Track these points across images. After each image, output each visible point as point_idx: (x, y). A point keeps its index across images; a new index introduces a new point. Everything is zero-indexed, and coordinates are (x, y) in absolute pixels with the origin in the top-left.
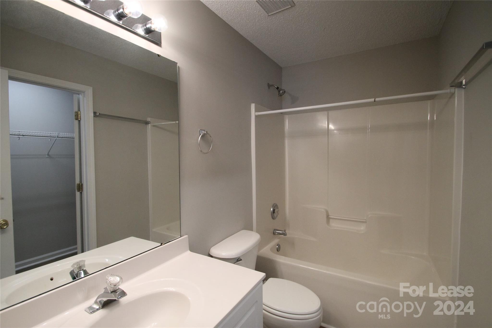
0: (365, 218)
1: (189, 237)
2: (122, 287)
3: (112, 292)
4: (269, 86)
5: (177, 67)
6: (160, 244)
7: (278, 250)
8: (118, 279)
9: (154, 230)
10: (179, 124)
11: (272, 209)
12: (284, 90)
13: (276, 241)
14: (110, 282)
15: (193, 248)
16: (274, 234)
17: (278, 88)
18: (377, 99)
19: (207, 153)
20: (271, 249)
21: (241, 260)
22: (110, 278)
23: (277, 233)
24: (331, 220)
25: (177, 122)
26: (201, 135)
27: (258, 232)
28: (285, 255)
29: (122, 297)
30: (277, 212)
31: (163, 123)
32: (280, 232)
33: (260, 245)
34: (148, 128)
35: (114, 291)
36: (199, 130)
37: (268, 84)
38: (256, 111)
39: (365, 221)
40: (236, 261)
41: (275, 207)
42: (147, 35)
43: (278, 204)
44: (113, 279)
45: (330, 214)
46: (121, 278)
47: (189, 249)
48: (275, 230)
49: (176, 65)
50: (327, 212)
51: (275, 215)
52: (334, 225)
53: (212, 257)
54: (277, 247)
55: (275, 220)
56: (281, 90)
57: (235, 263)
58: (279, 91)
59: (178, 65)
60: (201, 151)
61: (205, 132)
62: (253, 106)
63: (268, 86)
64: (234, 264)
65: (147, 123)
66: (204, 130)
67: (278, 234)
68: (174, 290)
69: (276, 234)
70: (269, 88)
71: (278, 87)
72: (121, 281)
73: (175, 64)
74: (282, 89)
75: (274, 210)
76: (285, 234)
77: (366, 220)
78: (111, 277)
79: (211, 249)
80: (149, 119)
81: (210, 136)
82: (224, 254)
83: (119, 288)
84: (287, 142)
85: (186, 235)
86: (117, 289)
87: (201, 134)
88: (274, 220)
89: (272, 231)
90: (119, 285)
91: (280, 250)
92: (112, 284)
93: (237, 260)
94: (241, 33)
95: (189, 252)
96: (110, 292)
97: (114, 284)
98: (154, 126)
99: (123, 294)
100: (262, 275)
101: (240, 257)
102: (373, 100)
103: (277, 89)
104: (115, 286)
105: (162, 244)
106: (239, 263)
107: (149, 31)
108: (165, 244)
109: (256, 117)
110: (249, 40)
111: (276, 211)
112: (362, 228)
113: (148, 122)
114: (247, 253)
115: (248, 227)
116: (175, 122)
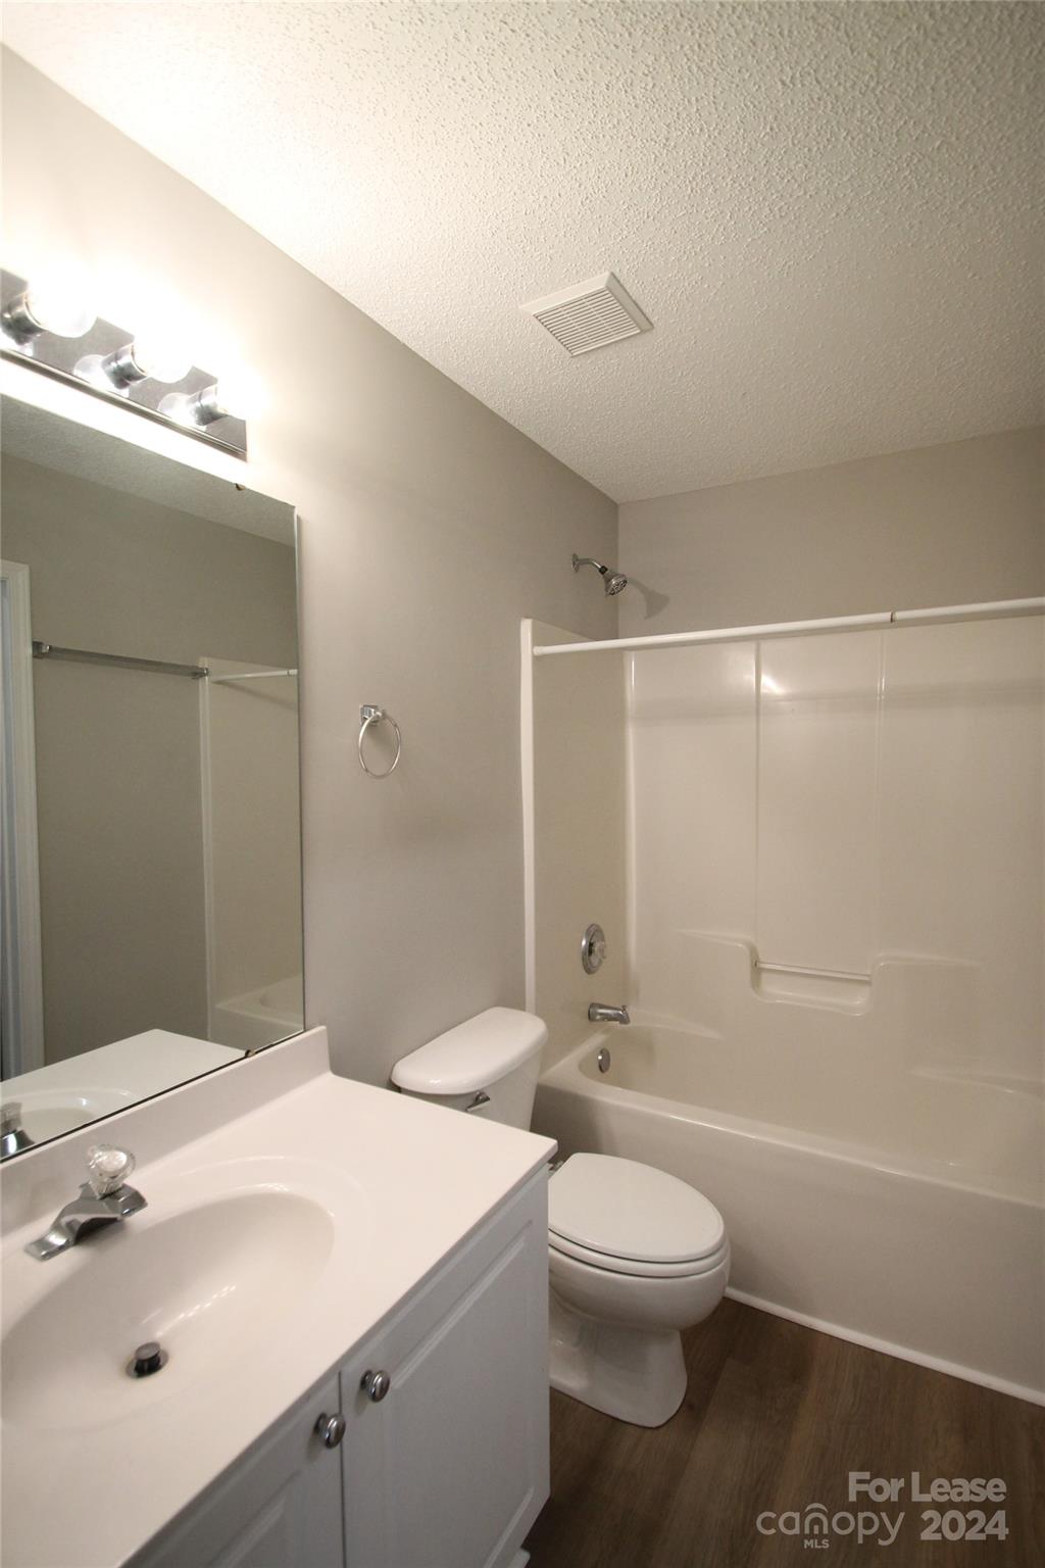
0: (868, 973)
1: (329, 1030)
2: (134, 1181)
3: (105, 1197)
4: (578, 563)
5: (295, 519)
6: (242, 1053)
7: (603, 1067)
8: (123, 1158)
9: (219, 1006)
10: (298, 679)
11: (584, 943)
12: (623, 575)
13: (597, 1040)
14: (98, 1166)
15: (341, 1066)
16: (591, 1017)
17: (603, 570)
18: (899, 615)
19: (383, 776)
20: (582, 1066)
21: (487, 1099)
22: (97, 1155)
23: (601, 1014)
24: (764, 975)
25: (294, 672)
26: (367, 722)
27: (539, 1013)
28: (623, 1082)
29: (133, 1210)
30: (602, 951)
31: (249, 675)
32: (609, 1011)
33: (546, 1052)
34: (200, 687)
35: (111, 1195)
36: (361, 706)
37: (574, 556)
38: (537, 641)
39: (867, 979)
40: (470, 1103)
41: (594, 934)
42: (204, 428)
43: (602, 926)
44: (109, 1157)
45: (762, 958)
46: (131, 1157)
47: (329, 1068)
48: (592, 1005)
49: (292, 514)
50: (753, 952)
51: (594, 959)
52: (776, 990)
53: (399, 1089)
54: (600, 1057)
55: (595, 975)
56: (615, 575)
57: (469, 1110)
58: (608, 581)
59: (296, 512)
60: (367, 770)
61: (378, 713)
62: (526, 627)
63: (574, 564)
64: (466, 1111)
65: (198, 674)
66: (375, 707)
67: (603, 1019)
68: (286, 1190)
69: (598, 1017)
70: (577, 570)
71: (603, 567)
72: (131, 1165)
73: (287, 509)
74: (620, 572)
75: (591, 945)
76: (624, 1020)
77: (868, 976)
78: (101, 1153)
79: (397, 1065)
80: (204, 662)
81: (396, 726)
82: (436, 1082)
83: (124, 1186)
84: (631, 734)
85: (321, 1024)
86: (120, 1189)
87: (366, 719)
88: (590, 976)
89: (586, 1009)
90: (124, 1177)
91: (607, 1069)
92: (106, 1172)
93: (473, 1101)
94: (490, 405)
95: (330, 1075)
96: (99, 1197)
97: (110, 1173)
98: (219, 683)
99: (137, 1201)
100: (547, 1144)
101: (485, 1091)
102: (886, 616)
103: (603, 573)
104: (114, 1177)
105: (250, 1054)
106: (480, 1109)
107: (209, 416)
108: (257, 1053)
109: (538, 660)
110: (516, 425)
111: (596, 948)
112: (858, 1001)
113: (202, 669)
114: (507, 1078)
115: (511, 998)
116: (285, 672)
